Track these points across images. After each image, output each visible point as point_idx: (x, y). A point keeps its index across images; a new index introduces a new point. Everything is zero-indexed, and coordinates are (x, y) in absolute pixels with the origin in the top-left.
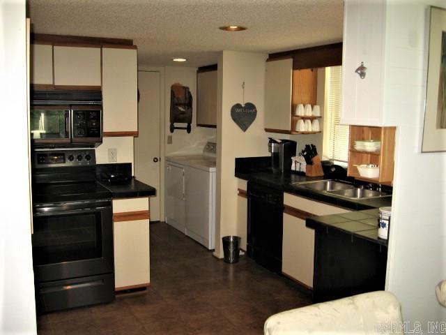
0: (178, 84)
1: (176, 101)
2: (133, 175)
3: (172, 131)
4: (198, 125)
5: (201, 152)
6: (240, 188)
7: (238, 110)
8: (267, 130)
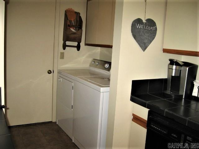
0: (71, 9)
1: (69, 23)
2: (3, 104)
3: (64, 49)
4: (86, 44)
5: (86, 66)
6: (134, 113)
7: (139, 26)
8: (165, 51)
